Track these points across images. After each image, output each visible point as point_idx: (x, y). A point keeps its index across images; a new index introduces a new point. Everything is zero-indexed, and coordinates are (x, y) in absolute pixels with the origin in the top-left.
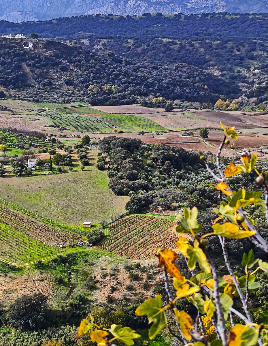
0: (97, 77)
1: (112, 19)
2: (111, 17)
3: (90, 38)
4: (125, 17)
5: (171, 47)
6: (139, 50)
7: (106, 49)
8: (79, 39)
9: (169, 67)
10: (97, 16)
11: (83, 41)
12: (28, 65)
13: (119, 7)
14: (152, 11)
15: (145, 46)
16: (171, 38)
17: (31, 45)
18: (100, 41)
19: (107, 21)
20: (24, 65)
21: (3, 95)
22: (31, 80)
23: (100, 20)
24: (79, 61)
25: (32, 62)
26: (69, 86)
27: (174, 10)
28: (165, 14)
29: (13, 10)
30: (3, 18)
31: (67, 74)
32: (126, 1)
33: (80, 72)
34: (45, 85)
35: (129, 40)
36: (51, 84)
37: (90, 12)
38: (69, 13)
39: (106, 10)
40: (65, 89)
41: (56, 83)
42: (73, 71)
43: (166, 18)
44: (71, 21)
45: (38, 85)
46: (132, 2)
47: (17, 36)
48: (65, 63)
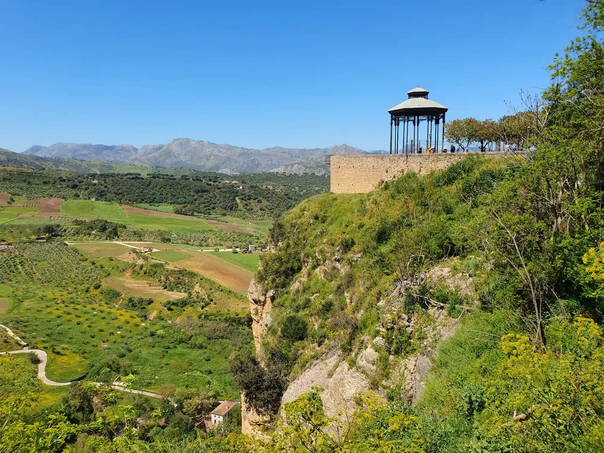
2: (285, 174)
3: (273, 185)
4: (293, 174)
5: (320, 192)
6: (301, 193)
7: (282, 192)
8: (267, 186)
10: (277, 173)
12: (239, 198)
13: (288, 169)
14: (309, 172)
15: (305, 191)
16: (320, 187)
17: (241, 188)
18: (279, 187)
19: (282, 176)
20: (237, 198)
21: (224, 215)
22: (240, 207)
23: (279, 175)
24: (268, 197)
25: (242, 197)
26: (262, 212)
27: (320, 172)
28: (316, 174)
29: (224, 168)
30: (219, 172)
31: (261, 204)
32: (292, 165)
33: (269, 204)
34: (248, 210)
35: (296, 188)
36: (252, 209)
37: (271, 171)
38: (259, 171)
39: (280, 170)
40: (260, 213)
41: (255, 209)
42: (265, 203)
43: (317, 176)
44: (261, 175)
45: (244, 210)
46: (296, 166)
47: (234, 182)
48: (260, 198)
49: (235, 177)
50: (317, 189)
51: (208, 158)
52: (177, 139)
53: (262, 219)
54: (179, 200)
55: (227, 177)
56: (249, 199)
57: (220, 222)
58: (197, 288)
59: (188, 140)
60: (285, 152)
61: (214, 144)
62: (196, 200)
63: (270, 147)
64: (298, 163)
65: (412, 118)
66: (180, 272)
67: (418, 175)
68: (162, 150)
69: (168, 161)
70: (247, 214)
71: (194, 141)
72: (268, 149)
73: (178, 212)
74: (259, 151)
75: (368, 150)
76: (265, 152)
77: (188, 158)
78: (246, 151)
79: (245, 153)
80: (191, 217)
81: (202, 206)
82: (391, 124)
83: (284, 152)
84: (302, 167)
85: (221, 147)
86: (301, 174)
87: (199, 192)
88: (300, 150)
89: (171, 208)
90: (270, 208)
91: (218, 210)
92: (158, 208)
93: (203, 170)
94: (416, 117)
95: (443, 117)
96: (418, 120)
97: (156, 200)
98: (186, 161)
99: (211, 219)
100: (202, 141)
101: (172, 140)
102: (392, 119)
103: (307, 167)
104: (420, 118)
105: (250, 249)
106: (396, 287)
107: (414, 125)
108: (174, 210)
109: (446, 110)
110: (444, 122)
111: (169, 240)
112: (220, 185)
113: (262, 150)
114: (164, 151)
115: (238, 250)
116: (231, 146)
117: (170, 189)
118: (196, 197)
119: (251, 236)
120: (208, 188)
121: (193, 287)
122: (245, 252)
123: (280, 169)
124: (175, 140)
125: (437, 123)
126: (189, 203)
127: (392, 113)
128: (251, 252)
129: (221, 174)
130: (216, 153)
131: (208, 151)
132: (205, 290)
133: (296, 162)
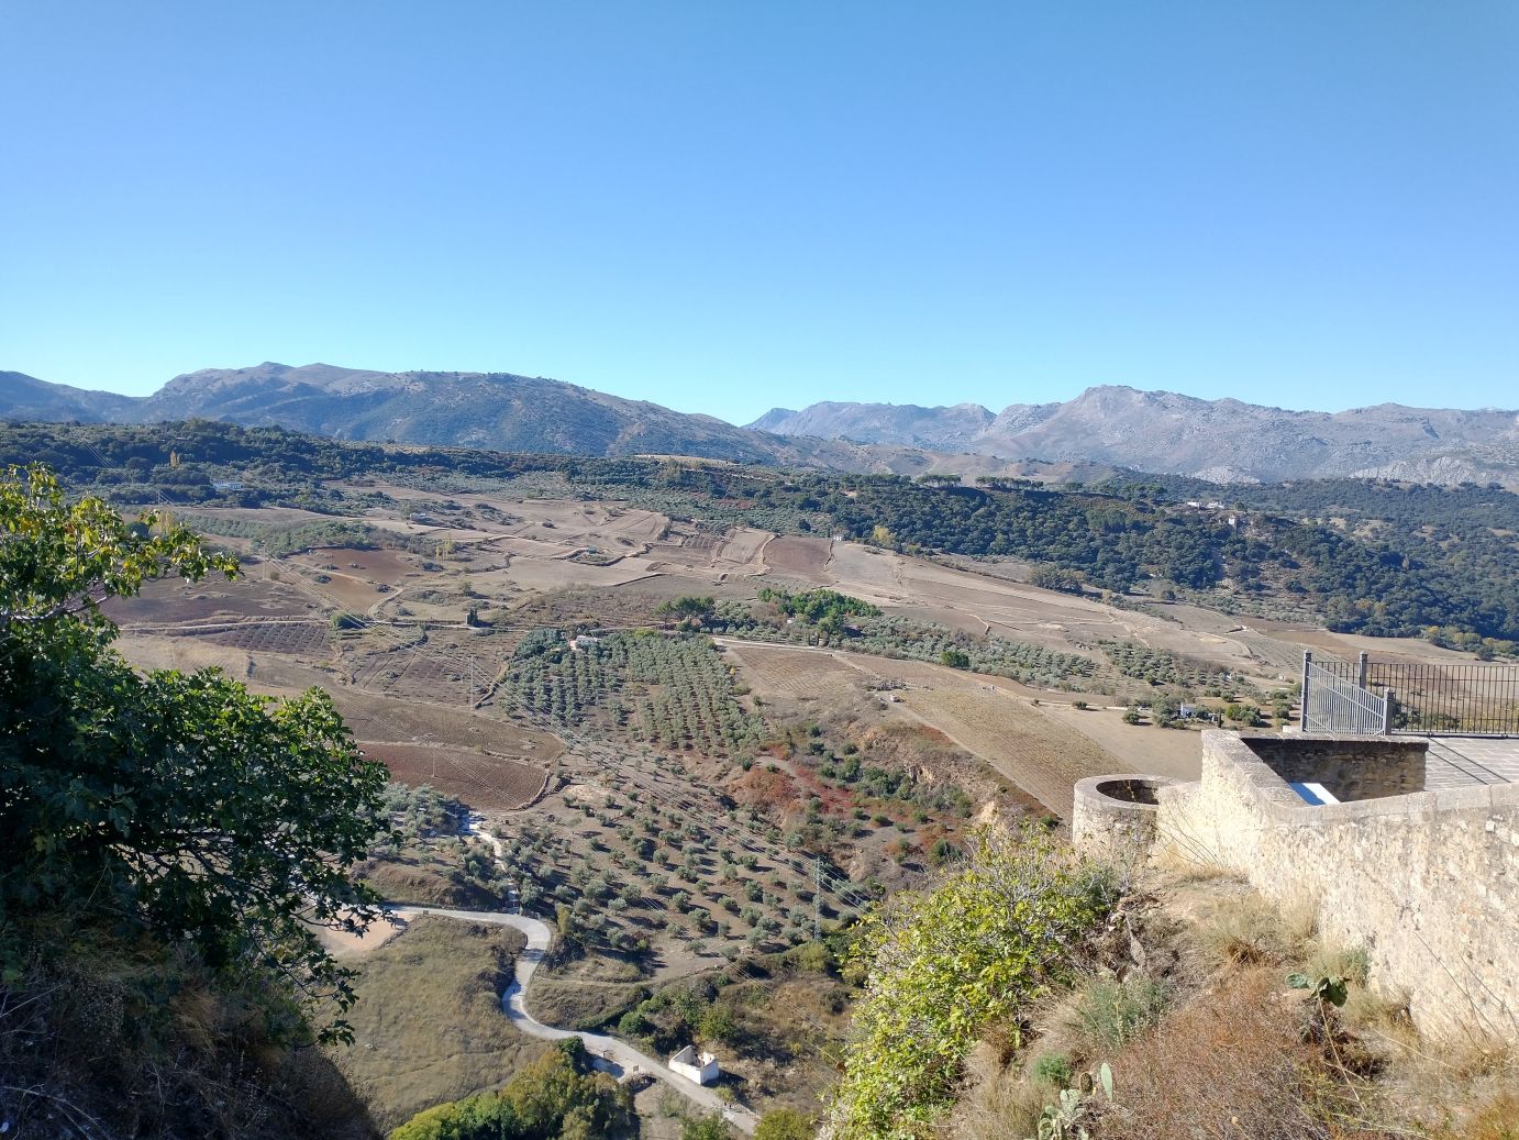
0: (1349, 583)
1: (1399, 488)
2: (1396, 484)
3: (1348, 518)
4: (1424, 486)
6: (1444, 545)
8: (1328, 518)
9: (1498, 580)
10: (1371, 480)
11: (1333, 520)
14: (1483, 479)
15: (1454, 539)
17: (1232, 522)
18: (1366, 524)
19: (1388, 490)
21: (1171, 597)
23: (1375, 488)
25: (1232, 548)
29: (1214, 465)
31: (1293, 572)
34: (1249, 588)
36: (1261, 586)
37: (1359, 474)
38: (1320, 473)
39: (1386, 473)
40: (1283, 598)
41: (1271, 586)
42: (1307, 568)
43: (1506, 493)
44: (1318, 487)
46: (1446, 461)
50: (1499, 533)
51: (1172, 438)
52: (1096, 389)
54: (1050, 549)
55: (1204, 488)
59: (1124, 391)
60: (1412, 420)
61: (1196, 399)
62: (1097, 550)
63: (1365, 405)
64: (1451, 453)
68: (1055, 417)
70: (1241, 599)
71: (1139, 392)
72: (1359, 411)
73: (1038, 581)
74: (1327, 417)
76: (1348, 420)
77: (1118, 436)
78: (1286, 417)
79: (1284, 424)
80: (1074, 596)
81: (1110, 567)
83: (1407, 420)
84: (1464, 465)
85: (1212, 406)
86: (1455, 486)
87: (1107, 529)
89: (1027, 568)
92: (992, 568)
97: (991, 546)
99: (1128, 607)
100: (1162, 393)
101: (1084, 391)
103: (1478, 466)
105: (1183, 715)
108: (1031, 575)
112: (1170, 513)
113: (1339, 414)
114: (1061, 419)
116: (1243, 404)
120: (1133, 518)
123: (1389, 469)
124: (1090, 392)
130: (1197, 421)
133: (1449, 448)
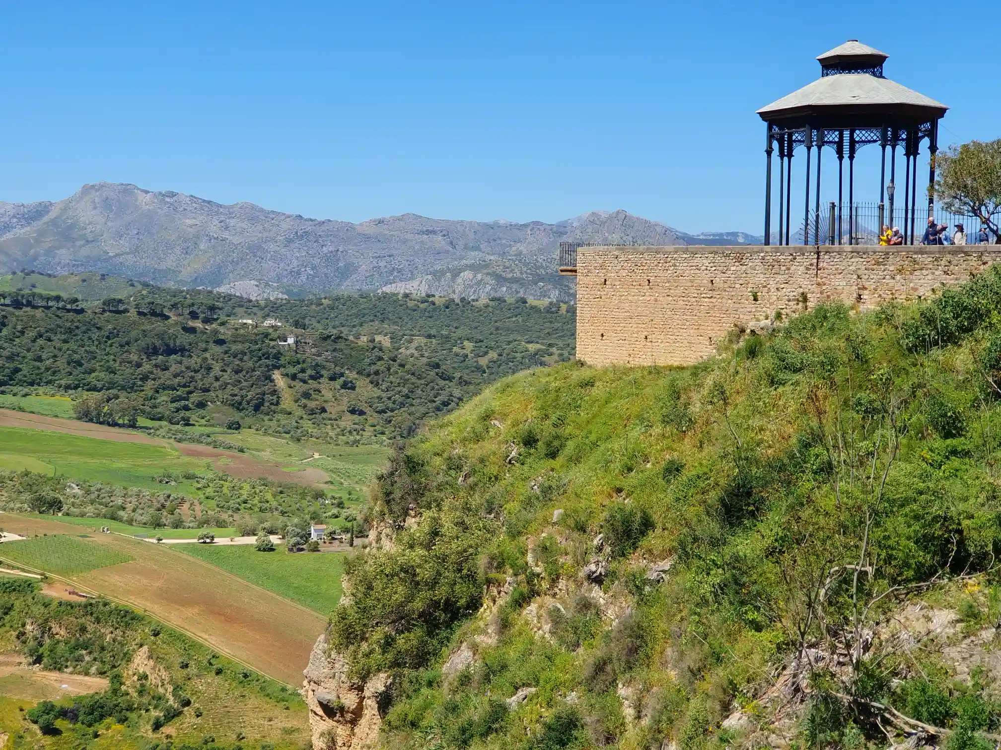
1: (434, 304)
2: (430, 299)
3: (393, 335)
4: (457, 301)
5: (543, 359)
6: (483, 362)
7: (422, 356)
10: (406, 296)
11: (379, 338)
12: (284, 375)
13: (443, 283)
15: (493, 355)
16: (542, 344)
17: (291, 341)
18: (410, 341)
19: (422, 306)
20: (277, 375)
21: (235, 426)
22: (287, 402)
23: (411, 304)
24: (377, 373)
25: (292, 370)
26: (356, 417)
27: (544, 295)
28: (532, 301)
29: (242, 278)
30: (223, 289)
31: (353, 394)
32: (456, 273)
33: (377, 392)
34: (312, 412)
35: (466, 343)
36: (324, 410)
37: (388, 289)
38: (347, 288)
39: (417, 287)
40: (348, 421)
41: (333, 409)
42: (365, 390)
43: (532, 308)
44: (356, 303)
45: (300, 412)
46: (467, 275)
47: (268, 323)
48: (351, 375)
49: (273, 309)
50: (532, 347)
51: (189, 246)
52: (93, 187)
53: (356, 443)
54: (91, 378)
55: (245, 305)
56: (316, 377)
57: (220, 450)
58: (141, 662)
59: (127, 190)
60: (433, 232)
61: (209, 202)
62: (145, 378)
63: (386, 215)
64: (471, 267)
65: (834, 136)
66: (89, 608)
67: (852, 313)
68: (46, 218)
69: (64, 255)
70: (307, 425)
71: (147, 192)
72: (381, 222)
73: (86, 415)
74: (350, 227)
75: (694, 231)
76: (371, 231)
77: (125, 245)
78: (310, 226)
80: (130, 431)
81: (163, 398)
82: (769, 152)
83: (428, 232)
84: (488, 279)
85: (230, 211)
86: (483, 301)
87: (155, 352)
88: (479, 224)
89: (66, 402)
90: (381, 406)
91: (218, 412)
92: (24, 402)
93: (172, 285)
94: (847, 134)
95: (932, 135)
96: (853, 143)
97: (19, 376)
98: (117, 255)
99: (192, 440)
100: (172, 195)
101: (78, 189)
102: (771, 138)
103: (500, 279)
104: (859, 135)
105: (314, 537)
106: (784, 668)
107: (841, 158)
108: (75, 409)
109: (941, 112)
110: (933, 148)
111: (55, 505)
112: (225, 332)
113: (361, 225)
114: (54, 222)
115: (274, 539)
116: (262, 210)
117: (65, 341)
118: (146, 367)
119: (319, 495)
120: (184, 339)
121: (128, 658)
122: (296, 548)
123: (415, 283)
124: (88, 189)
125: (912, 151)
126: (123, 388)
127: (771, 118)
128: (315, 549)
129: (228, 298)
130: (214, 228)
131: (189, 223)
132: (167, 668)
133: (469, 262)
